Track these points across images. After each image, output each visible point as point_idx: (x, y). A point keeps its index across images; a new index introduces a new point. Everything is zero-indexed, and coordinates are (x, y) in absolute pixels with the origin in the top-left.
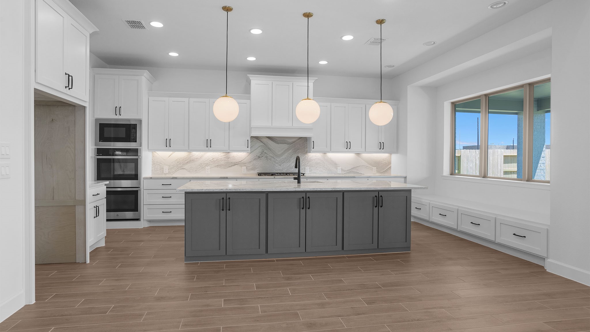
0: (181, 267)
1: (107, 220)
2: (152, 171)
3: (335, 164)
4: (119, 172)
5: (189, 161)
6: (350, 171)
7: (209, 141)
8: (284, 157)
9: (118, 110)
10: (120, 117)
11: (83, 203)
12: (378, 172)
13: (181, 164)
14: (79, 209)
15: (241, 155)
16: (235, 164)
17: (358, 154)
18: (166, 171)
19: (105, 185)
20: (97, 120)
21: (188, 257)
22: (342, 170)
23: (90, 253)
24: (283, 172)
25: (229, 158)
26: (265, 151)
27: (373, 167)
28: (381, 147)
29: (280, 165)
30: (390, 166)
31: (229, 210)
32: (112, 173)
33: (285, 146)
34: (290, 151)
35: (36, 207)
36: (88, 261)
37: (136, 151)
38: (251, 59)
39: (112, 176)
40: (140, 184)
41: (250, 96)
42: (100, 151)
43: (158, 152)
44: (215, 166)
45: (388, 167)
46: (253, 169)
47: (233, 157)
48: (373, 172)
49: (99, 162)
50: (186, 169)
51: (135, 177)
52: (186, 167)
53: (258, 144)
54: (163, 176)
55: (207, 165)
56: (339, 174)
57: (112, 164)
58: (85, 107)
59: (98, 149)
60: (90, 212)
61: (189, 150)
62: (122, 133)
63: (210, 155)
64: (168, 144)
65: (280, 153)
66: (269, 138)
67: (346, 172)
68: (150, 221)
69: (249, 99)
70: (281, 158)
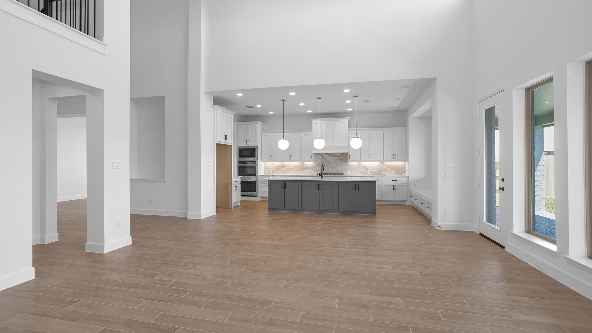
0: (267, 212)
1: (241, 196)
2: (264, 172)
3: (366, 169)
4: (250, 172)
5: (283, 167)
6: (376, 173)
7: (291, 156)
8: (334, 164)
9: (247, 142)
10: (248, 145)
11: (231, 184)
12: (396, 173)
13: (279, 169)
14: (229, 186)
15: (310, 163)
16: (307, 168)
17: (382, 162)
18: (271, 172)
19: (240, 178)
20: (238, 147)
21: (269, 209)
22: (371, 172)
23: (234, 207)
24: (334, 173)
25: (303, 165)
26: (324, 161)
27: (393, 171)
28: (395, 158)
29: (332, 169)
30: (405, 170)
31: (286, 189)
32: (246, 173)
33: (335, 158)
34: (338, 161)
35: (216, 185)
36: (233, 208)
37: (255, 162)
38: (309, 111)
39: (246, 174)
40: (257, 178)
41: (312, 130)
42: (240, 162)
43: (267, 162)
44: (296, 170)
45: (404, 170)
46: (316, 171)
47: (306, 164)
48: (393, 174)
49: (240, 167)
50: (281, 172)
51: (255, 175)
52: (281, 170)
53: (320, 157)
54: (270, 174)
55: (292, 169)
56: (369, 174)
57: (246, 168)
58: (231, 145)
59: (239, 161)
60: (234, 189)
61: (281, 160)
62: (249, 153)
63: (293, 164)
64: (271, 158)
65: (332, 162)
66: (326, 153)
67: (374, 174)
68: (262, 197)
69: (312, 131)
70: (333, 165)
